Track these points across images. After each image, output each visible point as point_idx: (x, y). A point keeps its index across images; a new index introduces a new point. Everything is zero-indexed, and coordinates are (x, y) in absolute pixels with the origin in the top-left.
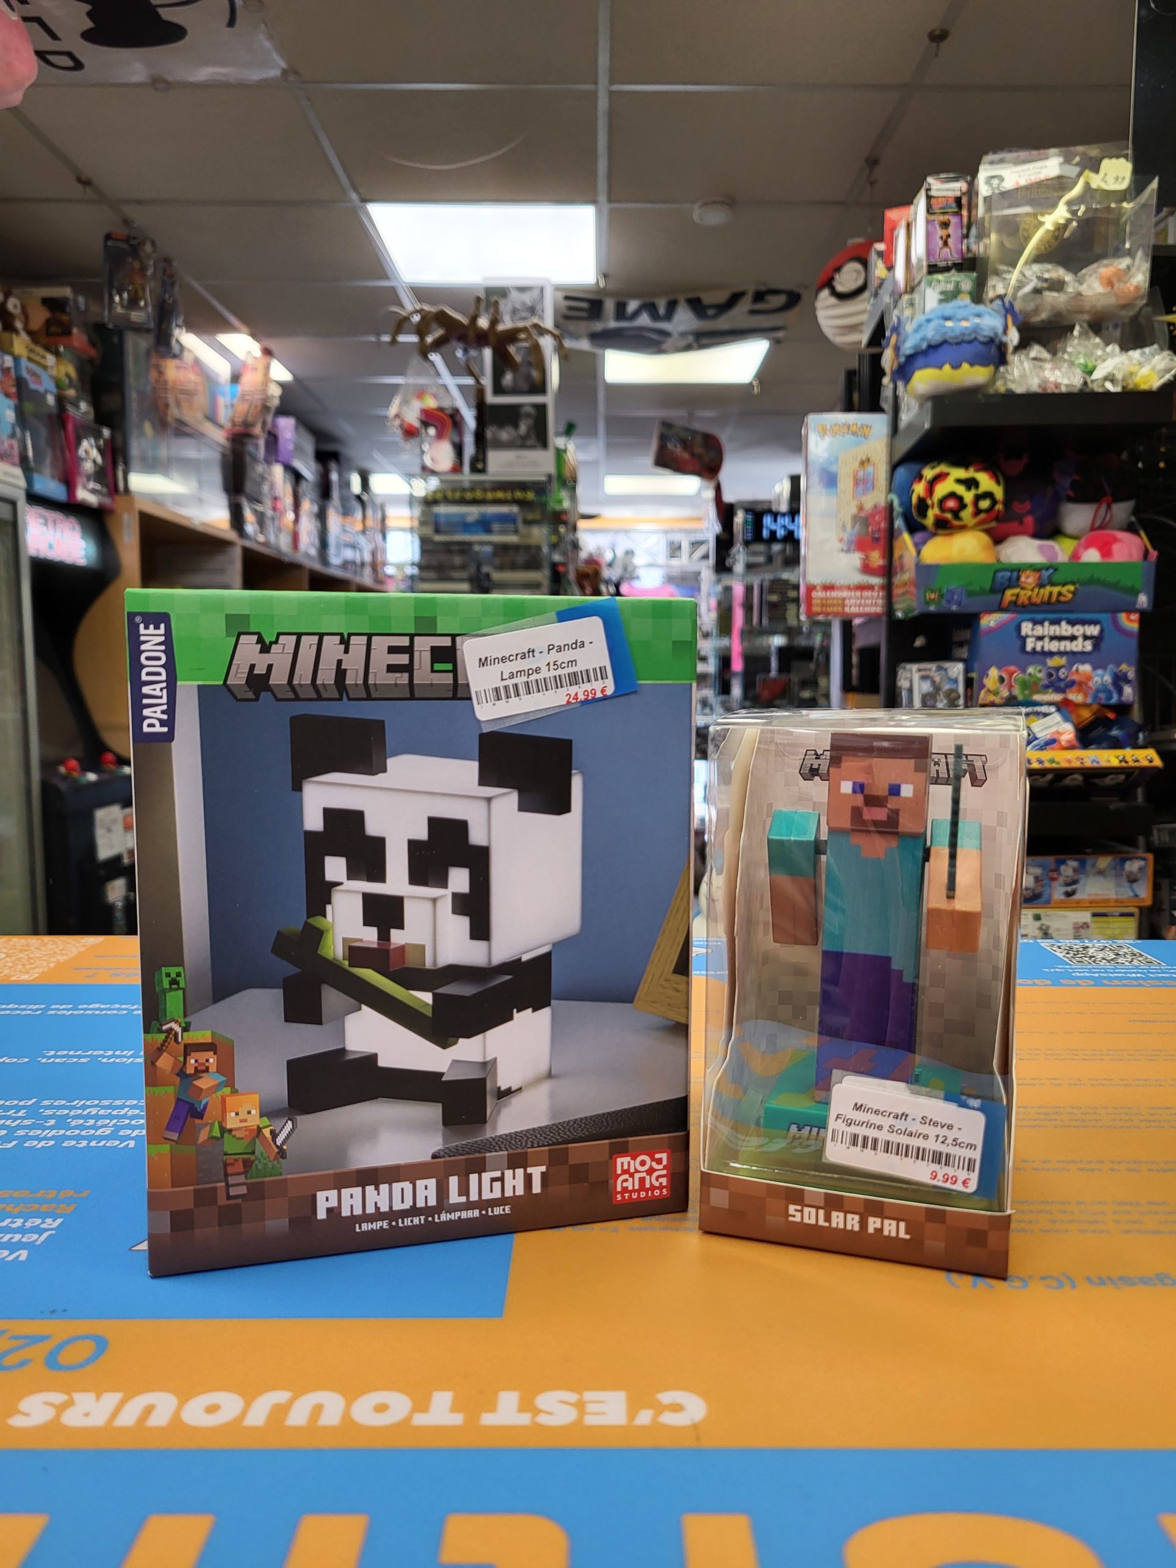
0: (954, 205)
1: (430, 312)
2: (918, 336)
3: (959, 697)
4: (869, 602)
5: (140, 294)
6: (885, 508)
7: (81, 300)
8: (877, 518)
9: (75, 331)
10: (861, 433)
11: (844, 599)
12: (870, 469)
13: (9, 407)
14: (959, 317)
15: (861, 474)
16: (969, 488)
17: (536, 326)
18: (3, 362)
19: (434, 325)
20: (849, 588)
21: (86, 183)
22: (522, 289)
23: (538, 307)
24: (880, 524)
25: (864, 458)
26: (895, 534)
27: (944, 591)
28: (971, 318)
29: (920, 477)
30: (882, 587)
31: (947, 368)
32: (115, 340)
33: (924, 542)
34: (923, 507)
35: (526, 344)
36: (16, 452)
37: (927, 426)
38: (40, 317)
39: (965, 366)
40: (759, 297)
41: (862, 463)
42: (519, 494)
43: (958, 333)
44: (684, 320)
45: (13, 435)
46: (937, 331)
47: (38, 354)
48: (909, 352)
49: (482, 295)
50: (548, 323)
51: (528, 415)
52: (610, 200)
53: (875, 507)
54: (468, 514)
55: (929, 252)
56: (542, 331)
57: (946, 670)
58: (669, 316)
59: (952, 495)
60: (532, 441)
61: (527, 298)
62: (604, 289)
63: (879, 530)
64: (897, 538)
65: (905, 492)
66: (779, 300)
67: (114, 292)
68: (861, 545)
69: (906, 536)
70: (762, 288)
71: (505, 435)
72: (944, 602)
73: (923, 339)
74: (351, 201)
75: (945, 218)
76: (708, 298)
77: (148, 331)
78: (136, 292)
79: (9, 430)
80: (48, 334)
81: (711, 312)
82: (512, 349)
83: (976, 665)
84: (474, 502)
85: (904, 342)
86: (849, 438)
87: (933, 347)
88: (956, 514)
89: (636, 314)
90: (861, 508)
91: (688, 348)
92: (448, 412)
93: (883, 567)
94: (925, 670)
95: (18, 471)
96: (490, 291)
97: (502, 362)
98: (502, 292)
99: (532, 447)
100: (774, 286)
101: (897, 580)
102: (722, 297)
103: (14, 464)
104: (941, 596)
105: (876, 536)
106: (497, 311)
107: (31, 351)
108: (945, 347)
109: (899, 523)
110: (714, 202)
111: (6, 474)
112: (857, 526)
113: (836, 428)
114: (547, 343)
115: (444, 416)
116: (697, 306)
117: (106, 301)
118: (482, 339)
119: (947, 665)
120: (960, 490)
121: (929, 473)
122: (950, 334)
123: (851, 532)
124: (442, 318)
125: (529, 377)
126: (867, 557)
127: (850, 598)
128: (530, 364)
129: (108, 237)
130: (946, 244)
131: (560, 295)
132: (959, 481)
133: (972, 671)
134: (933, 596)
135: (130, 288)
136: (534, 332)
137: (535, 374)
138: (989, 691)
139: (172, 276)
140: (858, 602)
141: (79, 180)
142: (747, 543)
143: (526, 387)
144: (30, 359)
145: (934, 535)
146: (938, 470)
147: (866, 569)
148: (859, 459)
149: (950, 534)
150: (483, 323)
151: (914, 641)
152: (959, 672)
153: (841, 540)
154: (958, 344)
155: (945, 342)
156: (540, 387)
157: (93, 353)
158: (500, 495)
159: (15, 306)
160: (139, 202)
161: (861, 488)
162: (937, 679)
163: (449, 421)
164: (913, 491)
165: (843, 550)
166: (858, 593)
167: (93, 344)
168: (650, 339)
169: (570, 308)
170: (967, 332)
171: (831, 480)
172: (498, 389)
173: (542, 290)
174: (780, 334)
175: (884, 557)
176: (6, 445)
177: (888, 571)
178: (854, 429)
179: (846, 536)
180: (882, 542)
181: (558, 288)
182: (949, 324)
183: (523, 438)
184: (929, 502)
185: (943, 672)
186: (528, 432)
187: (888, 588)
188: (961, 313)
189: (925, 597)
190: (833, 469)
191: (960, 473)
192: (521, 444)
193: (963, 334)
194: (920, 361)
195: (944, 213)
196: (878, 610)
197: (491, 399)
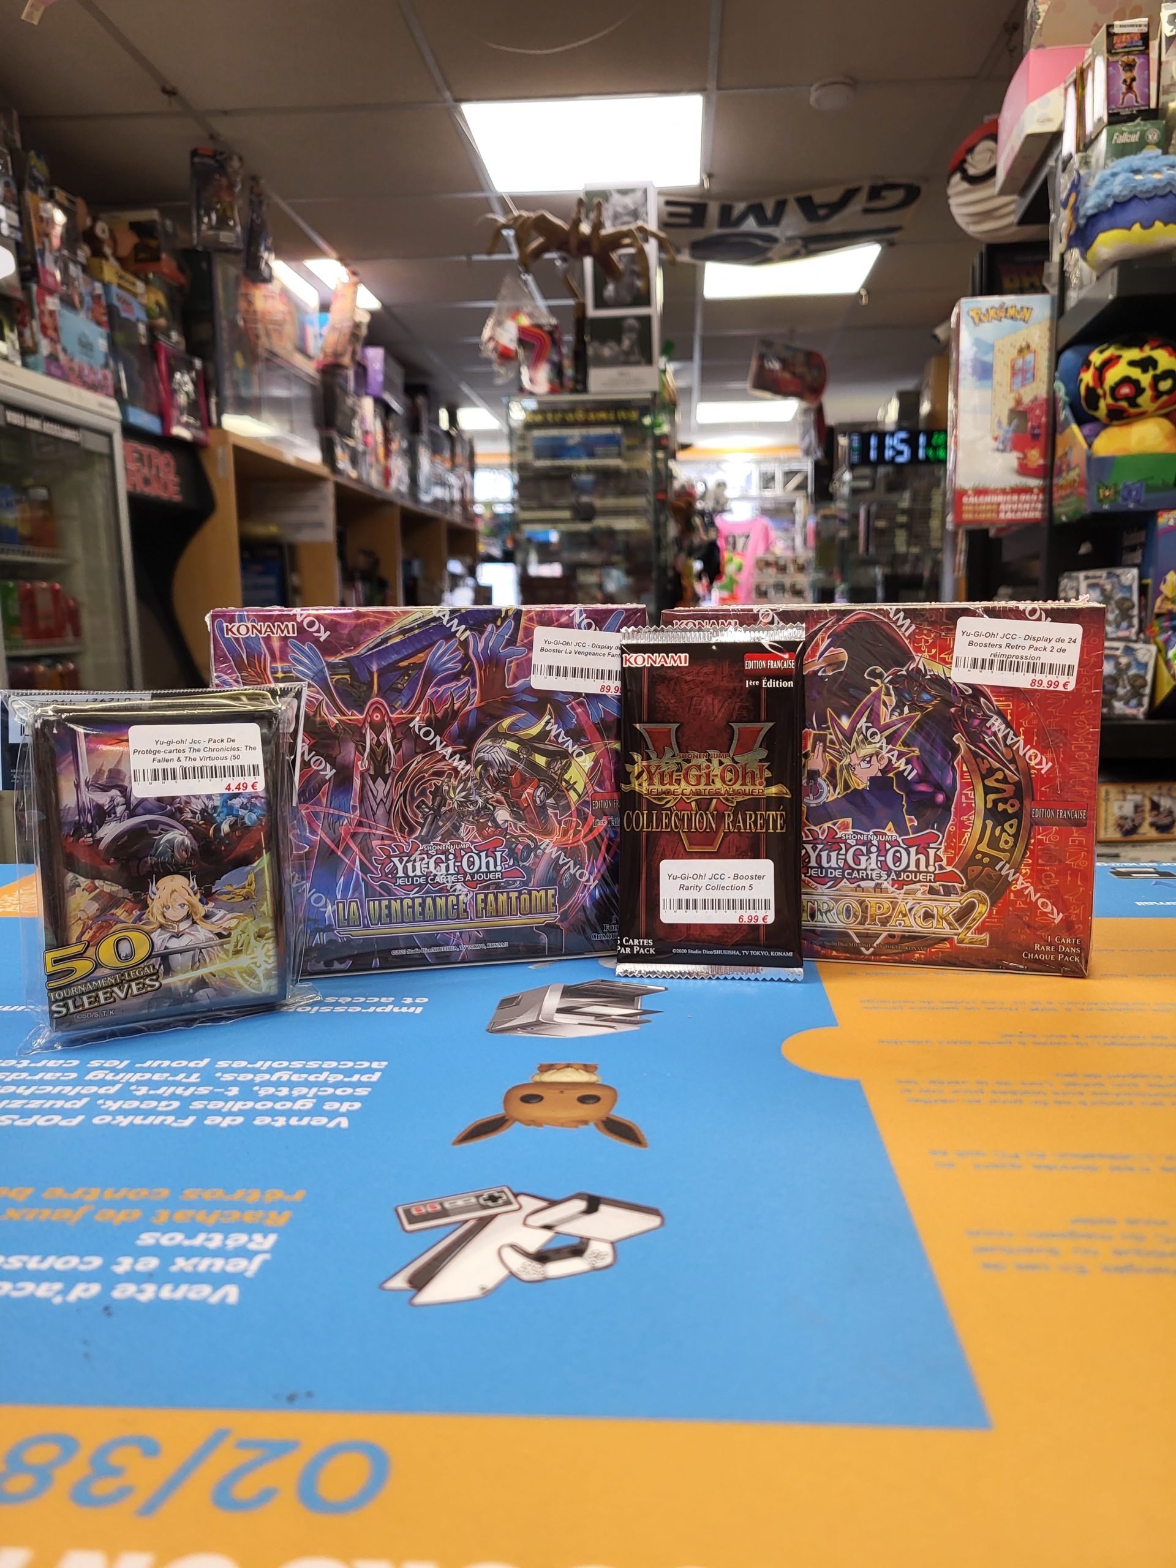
0: (1140, 43)
1: (529, 218)
2: (1102, 193)
3: (1133, 606)
4: (1027, 506)
5: (229, 214)
6: (1047, 400)
7: (168, 223)
8: (1037, 412)
9: (164, 256)
10: (1020, 316)
11: (999, 504)
12: (1029, 357)
13: (101, 336)
14: (1150, 169)
15: (1020, 363)
16: (1145, 371)
17: (641, 229)
18: (94, 289)
19: (534, 233)
20: (1004, 492)
21: (170, 92)
22: (624, 192)
23: (642, 210)
24: (1039, 417)
25: (1024, 344)
26: (1059, 429)
27: (1121, 486)
28: (1165, 169)
29: (1087, 364)
30: (1042, 490)
31: (1137, 227)
32: (204, 265)
33: (1096, 435)
34: (1093, 396)
35: (631, 251)
36: (110, 382)
37: (1111, 297)
38: (128, 242)
39: (1158, 224)
40: (875, 193)
41: (1021, 351)
42: (622, 415)
43: (1150, 185)
44: (792, 224)
45: (106, 366)
46: (1124, 184)
47: (127, 281)
48: (1090, 212)
49: (582, 196)
50: (652, 225)
51: (631, 329)
52: (719, 88)
53: (1036, 398)
54: (571, 437)
55: (1110, 99)
56: (645, 234)
57: (1118, 576)
58: (776, 221)
59: (1126, 380)
60: (636, 357)
61: (629, 201)
62: (709, 190)
63: (1039, 427)
64: (1061, 433)
65: (1072, 381)
66: (898, 196)
67: (202, 212)
68: (1019, 442)
69: (1075, 427)
70: (880, 183)
71: (607, 352)
72: (1120, 499)
73: (1108, 196)
74: (445, 101)
75: (1131, 57)
76: (820, 197)
77: (237, 252)
78: (224, 211)
79: (101, 360)
80: (137, 260)
81: (822, 212)
82: (614, 256)
83: (1151, 570)
84: (574, 424)
85: (1084, 202)
86: (1007, 322)
87: (1121, 204)
88: (1132, 401)
89: (743, 217)
90: (1019, 402)
91: (795, 255)
92: (547, 328)
93: (1044, 466)
94: (1094, 577)
95: (113, 403)
96: (590, 194)
97: (605, 270)
98: (605, 195)
99: (637, 363)
100: (891, 180)
101: (1058, 481)
102: (833, 195)
103: (108, 395)
104: (1116, 493)
105: (1036, 431)
106: (600, 214)
107: (121, 277)
108: (1134, 204)
109: (1064, 414)
110: (835, 83)
111: (101, 405)
112: (1015, 422)
113: (992, 313)
114: (651, 248)
115: (545, 336)
116: (808, 206)
117: (195, 222)
118: (585, 246)
119: (1119, 571)
120: (1135, 373)
121: (1096, 358)
122: (1139, 189)
123: (1006, 430)
124: (541, 225)
125: (632, 286)
126: (1025, 457)
127: (1006, 503)
128: (634, 273)
129: (195, 153)
130: (1130, 88)
131: (663, 199)
132: (1132, 363)
133: (1147, 578)
134: (1107, 493)
135: (218, 206)
136: (639, 235)
137: (639, 283)
138: (1167, 598)
139: (259, 195)
140: (1015, 507)
141: (165, 91)
142: (852, 467)
143: (629, 299)
144: (120, 286)
145: (1105, 426)
146: (1110, 352)
147: (1023, 470)
148: (1018, 347)
149: (1128, 424)
150: (585, 228)
151: (1079, 548)
152: (1133, 578)
153: (996, 439)
154: (1148, 199)
155: (1135, 197)
156: (644, 298)
157: (183, 279)
158: (603, 415)
159: (104, 231)
160: (226, 113)
161: (1019, 379)
162: (1108, 587)
163: (547, 338)
164: (1081, 381)
165: (998, 450)
166: (1015, 498)
167: (181, 269)
168: (757, 246)
169: (671, 215)
170: (1161, 184)
171: (984, 371)
172: (600, 302)
173: (645, 191)
174: (894, 236)
175: (1044, 455)
176: (100, 376)
177: (1049, 471)
178: (1011, 312)
179: (1001, 433)
180: (1042, 439)
181: (661, 193)
182: (1139, 177)
183: (627, 354)
184: (1100, 391)
185: (1115, 580)
186: (632, 346)
187: (1048, 492)
188: (1152, 165)
189: (1099, 494)
190: (988, 358)
191: (1134, 354)
192: (624, 360)
193: (1155, 187)
194: (1105, 221)
195: (1128, 53)
196: (1037, 515)
197: (592, 312)
